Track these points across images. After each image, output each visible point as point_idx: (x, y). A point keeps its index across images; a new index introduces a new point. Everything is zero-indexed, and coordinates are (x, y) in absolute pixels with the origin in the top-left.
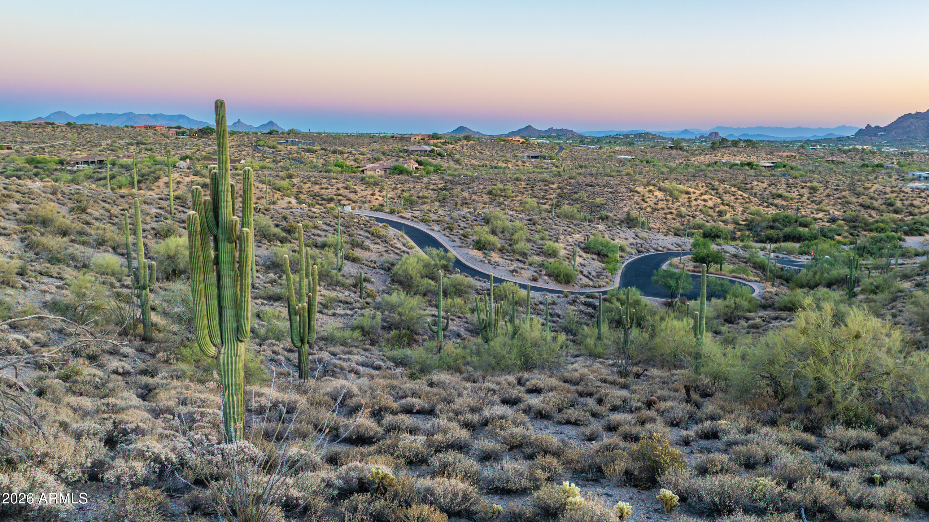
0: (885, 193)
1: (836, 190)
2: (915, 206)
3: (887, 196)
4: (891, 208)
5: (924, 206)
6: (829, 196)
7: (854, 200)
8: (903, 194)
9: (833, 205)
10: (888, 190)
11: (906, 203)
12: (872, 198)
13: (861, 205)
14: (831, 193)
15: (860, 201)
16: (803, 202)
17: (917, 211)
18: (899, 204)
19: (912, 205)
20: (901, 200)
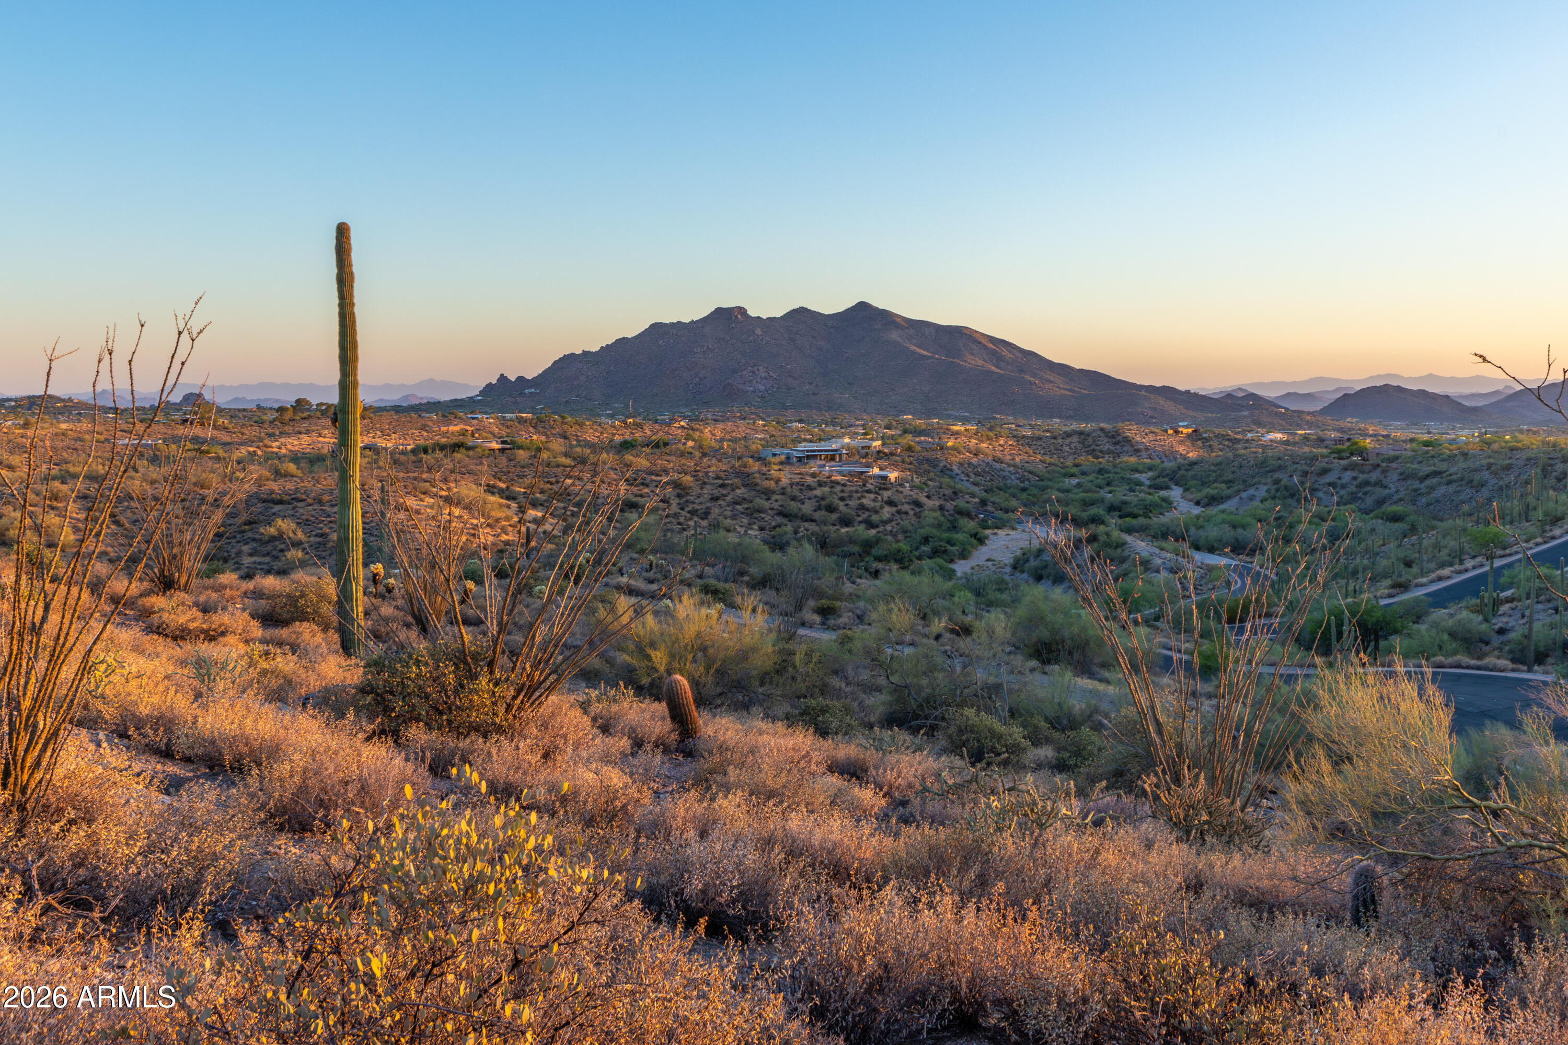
0: (810, 488)
1: (722, 486)
2: (868, 510)
3: (818, 492)
4: (834, 516)
5: (882, 507)
6: (715, 499)
7: (767, 505)
8: (839, 488)
9: (733, 517)
10: (809, 480)
11: (853, 503)
12: (794, 499)
13: (781, 514)
14: (716, 493)
15: (776, 506)
16: (676, 515)
17: (875, 518)
18: (841, 506)
19: (862, 507)
20: (842, 499)
